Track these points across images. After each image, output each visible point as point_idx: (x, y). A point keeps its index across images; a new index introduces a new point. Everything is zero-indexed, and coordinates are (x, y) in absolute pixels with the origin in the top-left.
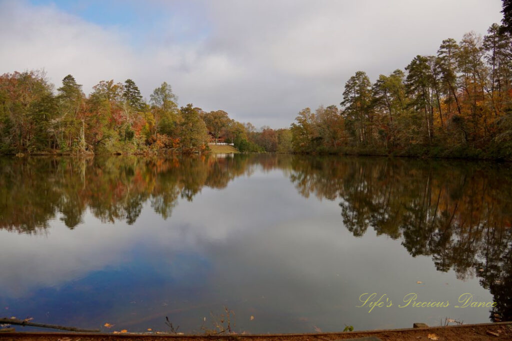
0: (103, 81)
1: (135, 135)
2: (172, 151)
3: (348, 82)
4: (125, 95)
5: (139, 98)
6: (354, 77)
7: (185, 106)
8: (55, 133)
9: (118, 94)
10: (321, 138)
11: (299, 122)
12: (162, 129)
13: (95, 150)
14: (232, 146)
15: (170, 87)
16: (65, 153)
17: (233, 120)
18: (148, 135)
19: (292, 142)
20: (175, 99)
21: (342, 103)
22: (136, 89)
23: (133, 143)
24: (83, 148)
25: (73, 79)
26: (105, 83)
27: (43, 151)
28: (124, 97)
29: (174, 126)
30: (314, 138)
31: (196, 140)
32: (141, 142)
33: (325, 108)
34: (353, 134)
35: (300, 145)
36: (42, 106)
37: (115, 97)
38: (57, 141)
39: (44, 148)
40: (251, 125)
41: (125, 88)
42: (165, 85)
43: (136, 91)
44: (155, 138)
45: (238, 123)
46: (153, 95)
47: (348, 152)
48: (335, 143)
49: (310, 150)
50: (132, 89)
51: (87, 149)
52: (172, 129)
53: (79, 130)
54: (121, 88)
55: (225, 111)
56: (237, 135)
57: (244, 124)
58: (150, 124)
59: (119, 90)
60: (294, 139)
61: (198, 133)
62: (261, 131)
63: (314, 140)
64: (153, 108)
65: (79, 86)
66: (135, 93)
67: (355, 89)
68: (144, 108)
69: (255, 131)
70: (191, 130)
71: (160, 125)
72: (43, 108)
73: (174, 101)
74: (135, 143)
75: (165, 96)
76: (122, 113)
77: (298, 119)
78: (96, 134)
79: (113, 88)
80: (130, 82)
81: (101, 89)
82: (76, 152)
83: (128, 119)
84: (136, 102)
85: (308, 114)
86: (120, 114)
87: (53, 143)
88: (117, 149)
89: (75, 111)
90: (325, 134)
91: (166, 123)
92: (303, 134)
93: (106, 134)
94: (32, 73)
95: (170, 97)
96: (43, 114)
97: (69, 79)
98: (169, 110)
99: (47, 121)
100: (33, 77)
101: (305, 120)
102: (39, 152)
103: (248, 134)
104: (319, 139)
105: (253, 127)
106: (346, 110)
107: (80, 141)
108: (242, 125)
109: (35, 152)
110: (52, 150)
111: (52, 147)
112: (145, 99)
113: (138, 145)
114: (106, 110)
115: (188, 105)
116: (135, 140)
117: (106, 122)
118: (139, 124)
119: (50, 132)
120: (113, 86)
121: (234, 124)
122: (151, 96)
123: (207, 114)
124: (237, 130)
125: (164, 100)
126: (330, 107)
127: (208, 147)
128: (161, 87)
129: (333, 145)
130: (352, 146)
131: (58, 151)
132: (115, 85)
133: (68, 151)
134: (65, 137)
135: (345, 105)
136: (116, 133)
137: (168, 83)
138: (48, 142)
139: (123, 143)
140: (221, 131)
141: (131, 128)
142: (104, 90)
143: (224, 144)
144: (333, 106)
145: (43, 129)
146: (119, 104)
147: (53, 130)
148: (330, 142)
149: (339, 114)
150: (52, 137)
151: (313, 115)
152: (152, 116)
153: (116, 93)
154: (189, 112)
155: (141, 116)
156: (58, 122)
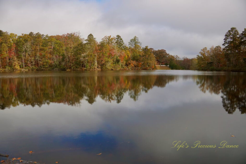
0: (106, 36)
1: (120, 61)
2: (138, 68)
3: (226, 33)
4: (116, 42)
5: (123, 43)
6: (230, 31)
7: (144, 47)
8: (83, 60)
9: (113, 42)
10: (212, 63)
11: (201, 55)
12: (133, 58)
13: (102, 68)
14: (168, 66)
15: (138, 38)
16: (88, 69)
17: (169, 54)
18: (127, 61)
19: (197, 64)
20: (140, 44)
21: (223, 44)
22: (121, 39)
23: (119, 65)
24: (96, 67)
25: (92, 36)
26: (107, 37)
27: (78, 68)
28: (116, 43)
29: (139, 57)
30: (209, 62)
31: (150, 63)
32: (123, 65)
33: (214, 47)
34: (229, 60)
35: (201, 66)
36: (78, 48)
37: (112, 43)
38: (84, 64)
39: (79, 67)
40: (178, 57)
41: (116, 39)
42: (135, 37)
43: (122, 41)
44: (130, 62)
45: (171, 55)
46: (130, 42)
47: (226, 70)
48: (219, 65)
49: (206, 69)
50: (119, 39)
51: (97, 68)
52: (138, 58)
53: (94, 58)
54: (114, 39)
55: (165, 50)
56: (170, 61)
57: (174, 56)
58: (128, 56)
59: (113, 40)
60: (199, 63)
61: (151, 60)
62: (183, 60)
63: (209, 63)
64: (130, 48)
65: (95, 38)
66: (121, 41)
67: (230, 37)
68: (125, 48)
69: (180, 60)
70: (147, 59)
71: (133, 56)
72: (78, 49)
73: (139, 45)
74: (120, 64)
75: (136, 43)
76: (114, 51)
77: (200, 53)
78: (102, 61)
79: (111, 39)
80: (118, 36)
81: (105, 40)
82: (93, 69)
83: (117, 53)
84: (121, 45)
85: (206, 50)
86: (113, 51)
87: (83, 65)
88: (112, 68)
89: (92, 50)
90: (214, 61)
91: (136, 55)
92: (203, 60)
93: (107, 61)
94: (74, 34)
95: (138, 43)
96: (78, 52)
97: (91, 36)
98: (137, 49)
99: (80, 55)
100: (75, 35)
101: (204, 54)
102: (76, 69)
103: (176, 61)
104: (211, 63)
105: (179, 58)
106: (225, 48)
107: (95, 64)
108: (173, 56)
109: (75, 69)
110: (82, 68)
111: (82, 67)
112: (126, 44)
113: (122, 66)
114: (106, 49)
115: (146, 47)
116: (120, 63)
117: (107, 55)
118: (123, 56)
119: (81, 60)
120: (111, 38)
121: (169, 56)
122: (129, 43)
123: (156, 51)
124: (171, 59)
125: (135, 45)
126: (217, 47)
127: (155, 67)
128: (133, 38)
129: (219, 66)
130: (229, 67)
131: (85, 68)
132: (112, 38)
133: (89, 68)
134: (88, 62)
135: (225, 45)
136: (112, 60)
137: (137, 37)
138: (80, 64)
139: (115, 65)
140: (163, 59)
141: (118, 58)
142: (106, 40)
143: (164, 66)
144: (219, 46)
145: (78, 58)
146: (113, 46)
147: (82, 59)
148: (217, 64)
149: (222, 50)
150: (82, 62)
151: (208, 51)
152: (129, 52)
153: (112, 41)
154: (146, 50)
155: (124, 52)
156: (85, 55)
